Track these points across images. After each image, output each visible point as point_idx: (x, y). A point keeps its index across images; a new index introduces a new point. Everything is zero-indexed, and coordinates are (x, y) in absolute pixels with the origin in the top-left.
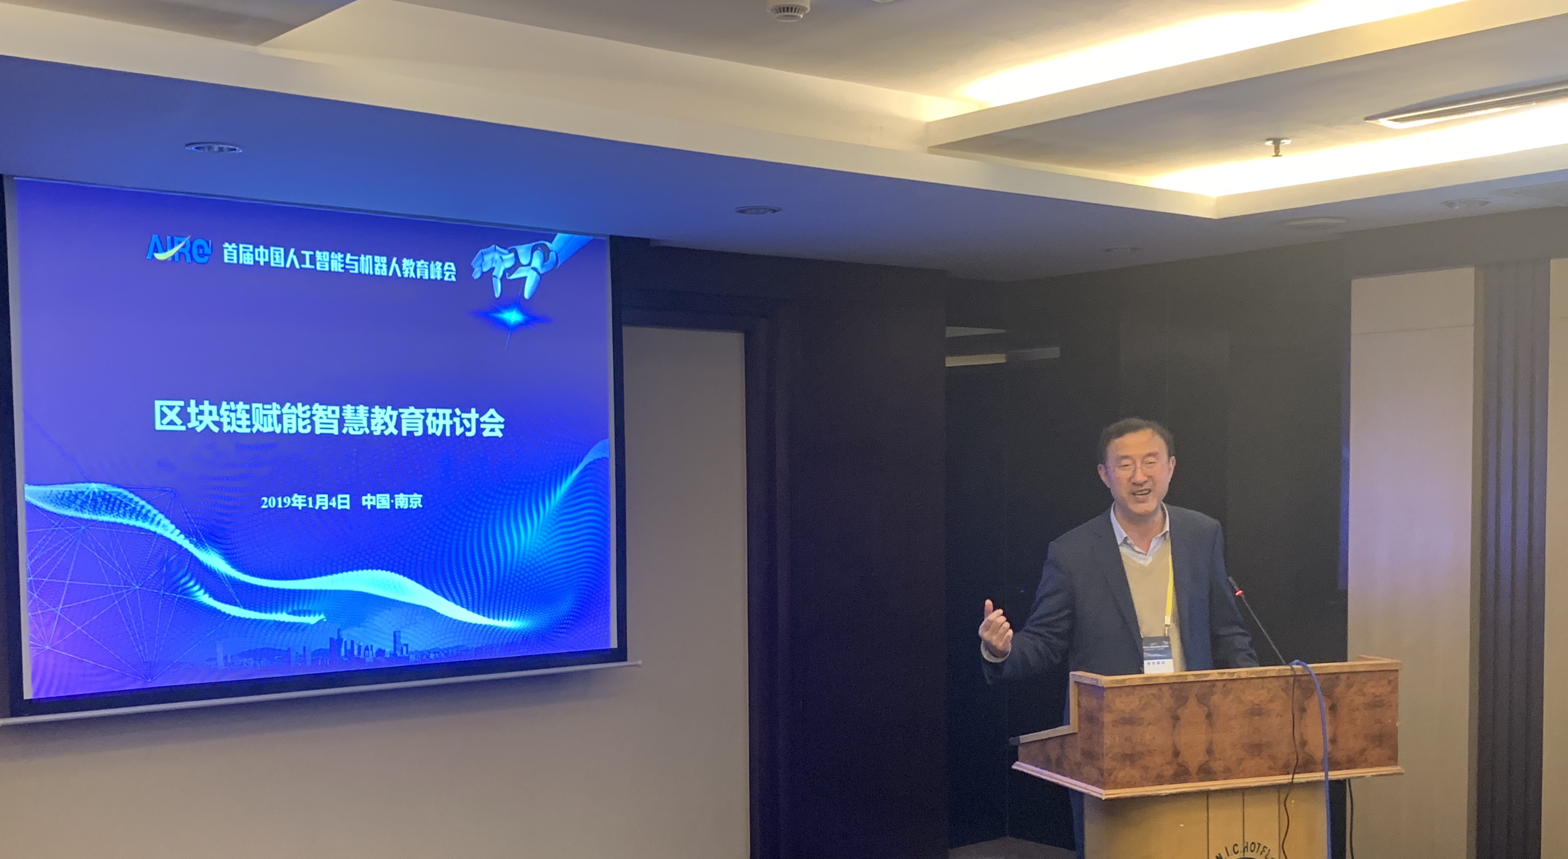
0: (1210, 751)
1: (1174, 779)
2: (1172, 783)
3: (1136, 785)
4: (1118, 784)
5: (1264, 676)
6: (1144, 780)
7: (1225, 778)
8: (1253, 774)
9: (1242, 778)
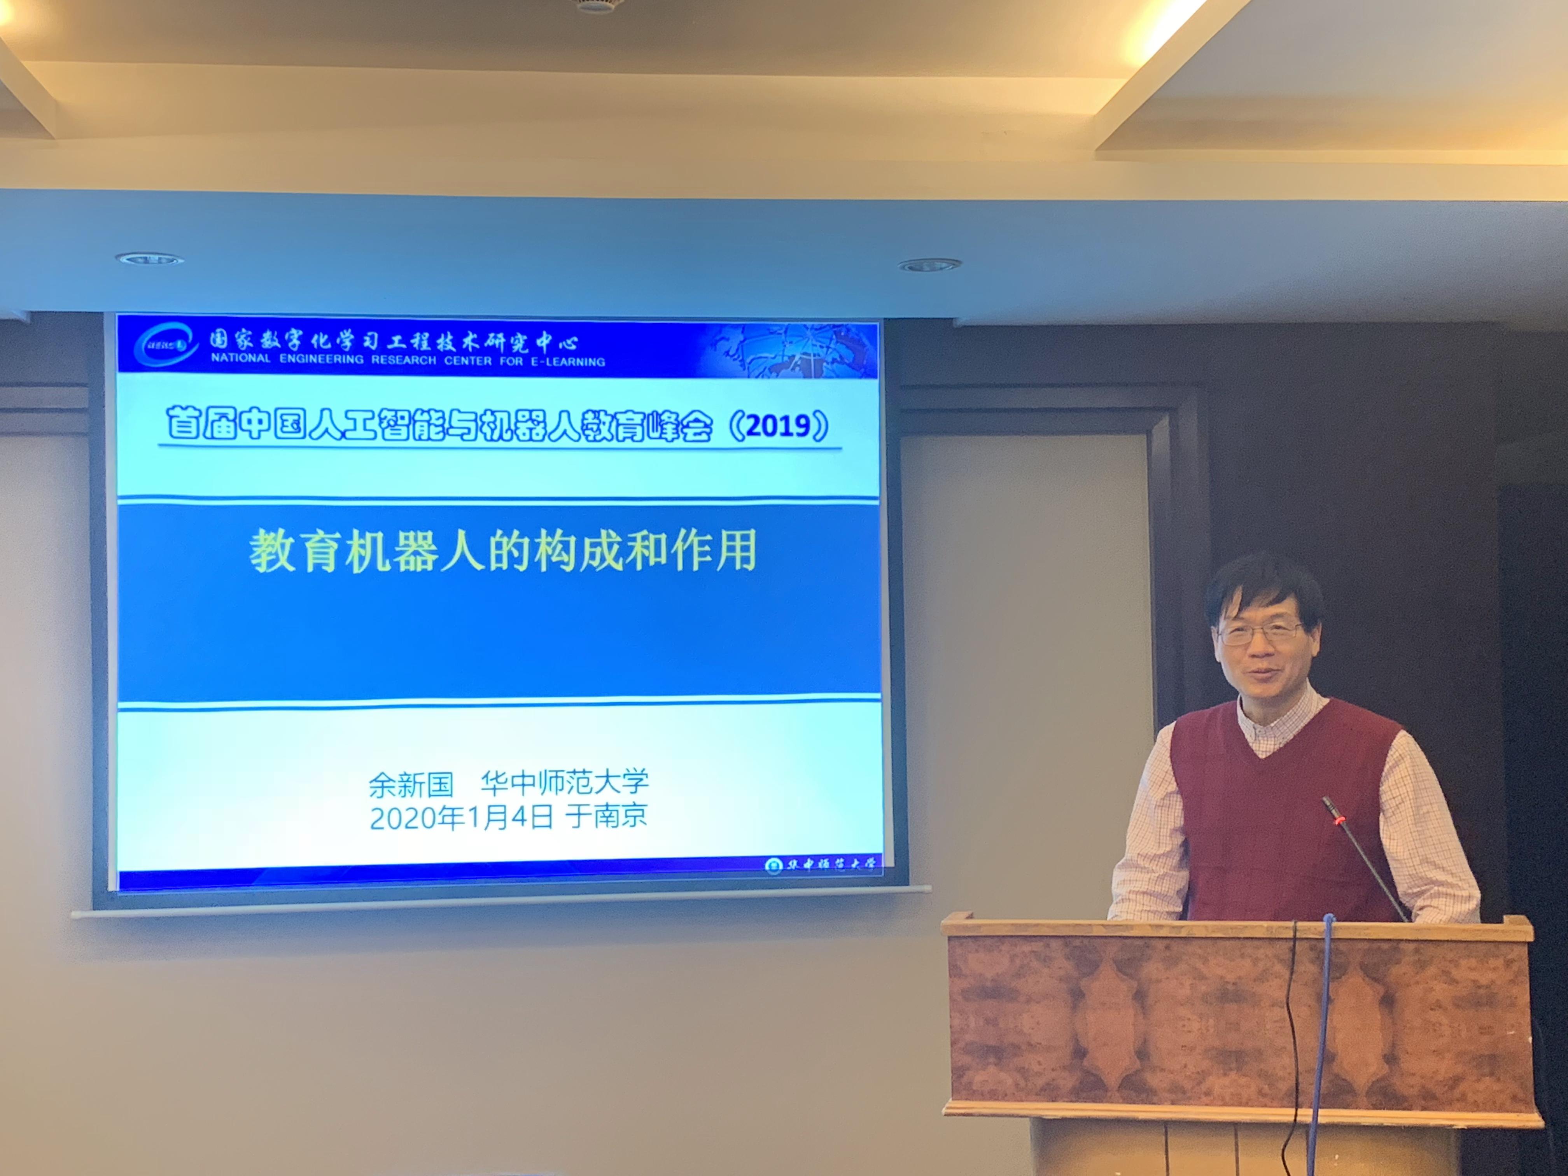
0: (1142, 1054)
1: (1077, 1095)
2: (1072, 1101)
3: (1006, 1098)
4: (974, 1092)
5: (1241, 935)
6: (1021, 1090)
7: (1174, 1103)
8: (1227, 1100)
9: (1207, 1105)
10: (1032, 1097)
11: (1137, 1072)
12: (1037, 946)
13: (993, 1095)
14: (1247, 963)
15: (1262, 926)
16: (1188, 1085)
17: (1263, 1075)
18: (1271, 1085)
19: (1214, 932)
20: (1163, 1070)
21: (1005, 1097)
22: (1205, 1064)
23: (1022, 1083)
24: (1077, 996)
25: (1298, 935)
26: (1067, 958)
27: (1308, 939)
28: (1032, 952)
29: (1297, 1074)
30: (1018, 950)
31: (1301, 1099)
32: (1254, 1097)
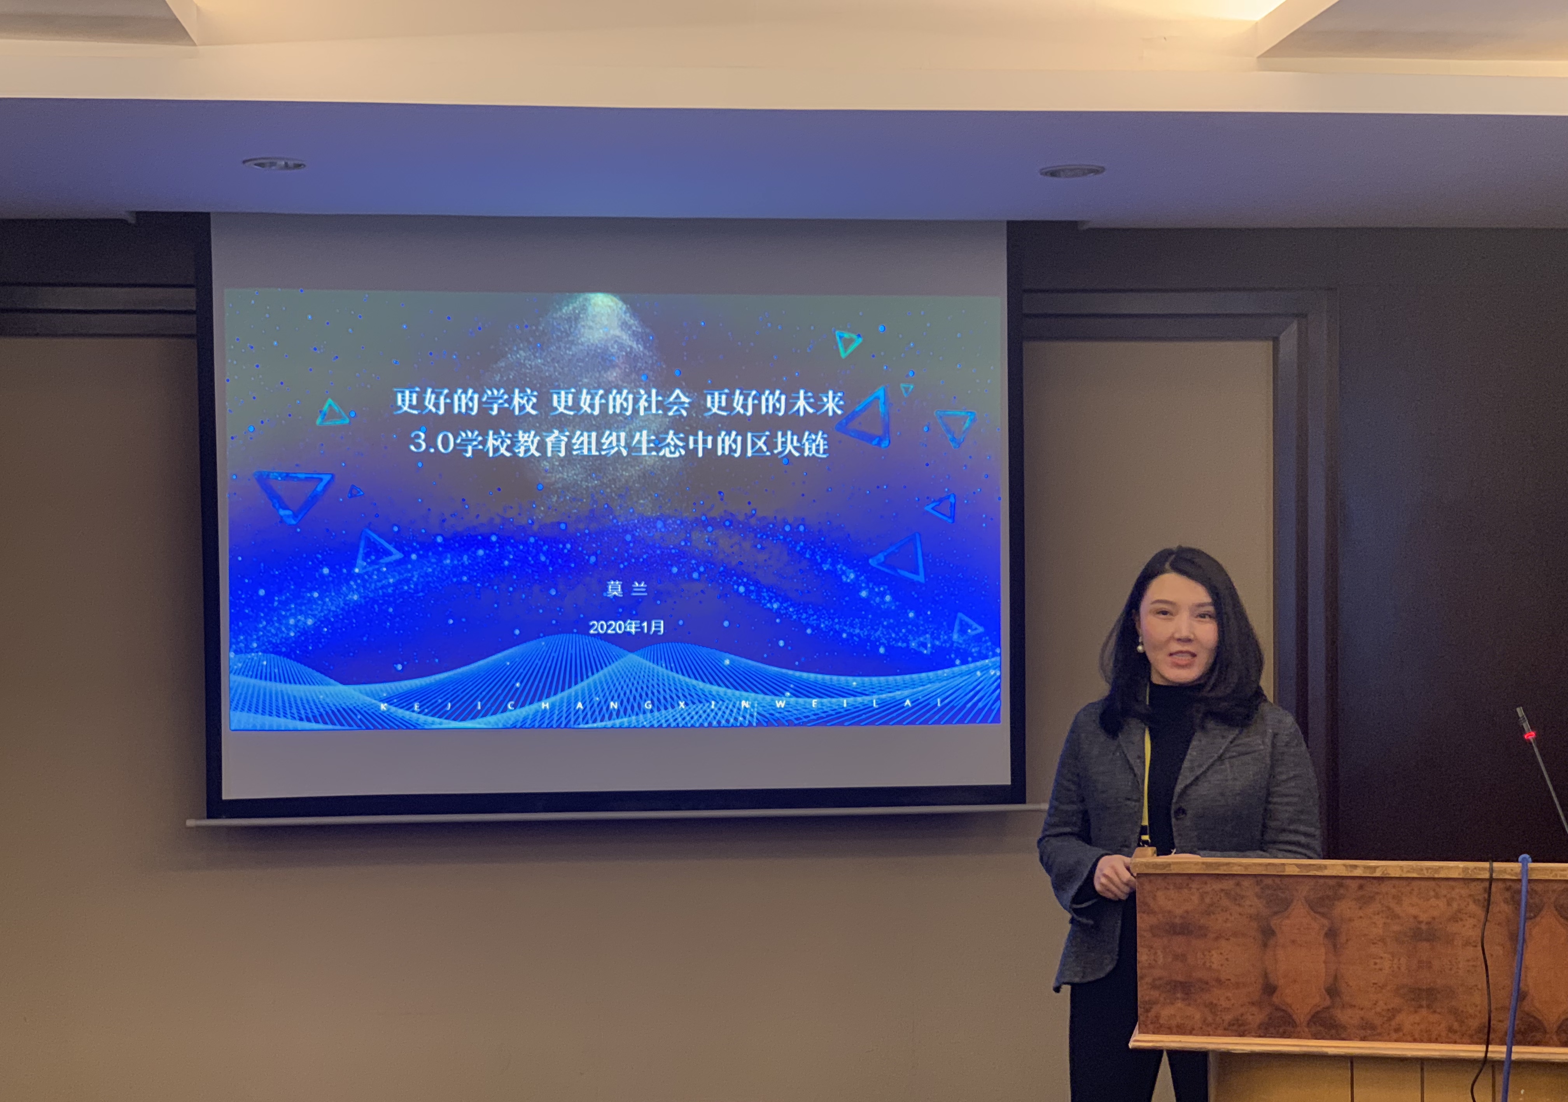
0: (1333, 991)
1: (1265, 1031)
2: (1260, 1036)
3: (1194, 1032)
4: (1161, 1026)
5: (1436, 876)
6: (1209, 1025)
7: (1364, 1039)
8: (1417, 1036)
9: (1396, 1041)
10: (1220, 1032)
11: (1328, 1008)
12: (1229, 884)
13: (1181, 1030)
14: (1442, 904)
15: (1457, 867)
16: (1378, 1021)
17: (1454, 1012)
18: (1462, 1023)
19: (1408, 872)
20: (1353, 1006)
21: (1191, 1032)
22: (1397, 1002)
23: (1210, 1019)
24: (1268, 933)
25: (1494, 876)
26: (1259, 897)
27: (1504, 880)
28: (1222, 890)
29: (1490, 1012)
30: (1208, 888)
31: (1492, 1036)
32: (1444, 1034)
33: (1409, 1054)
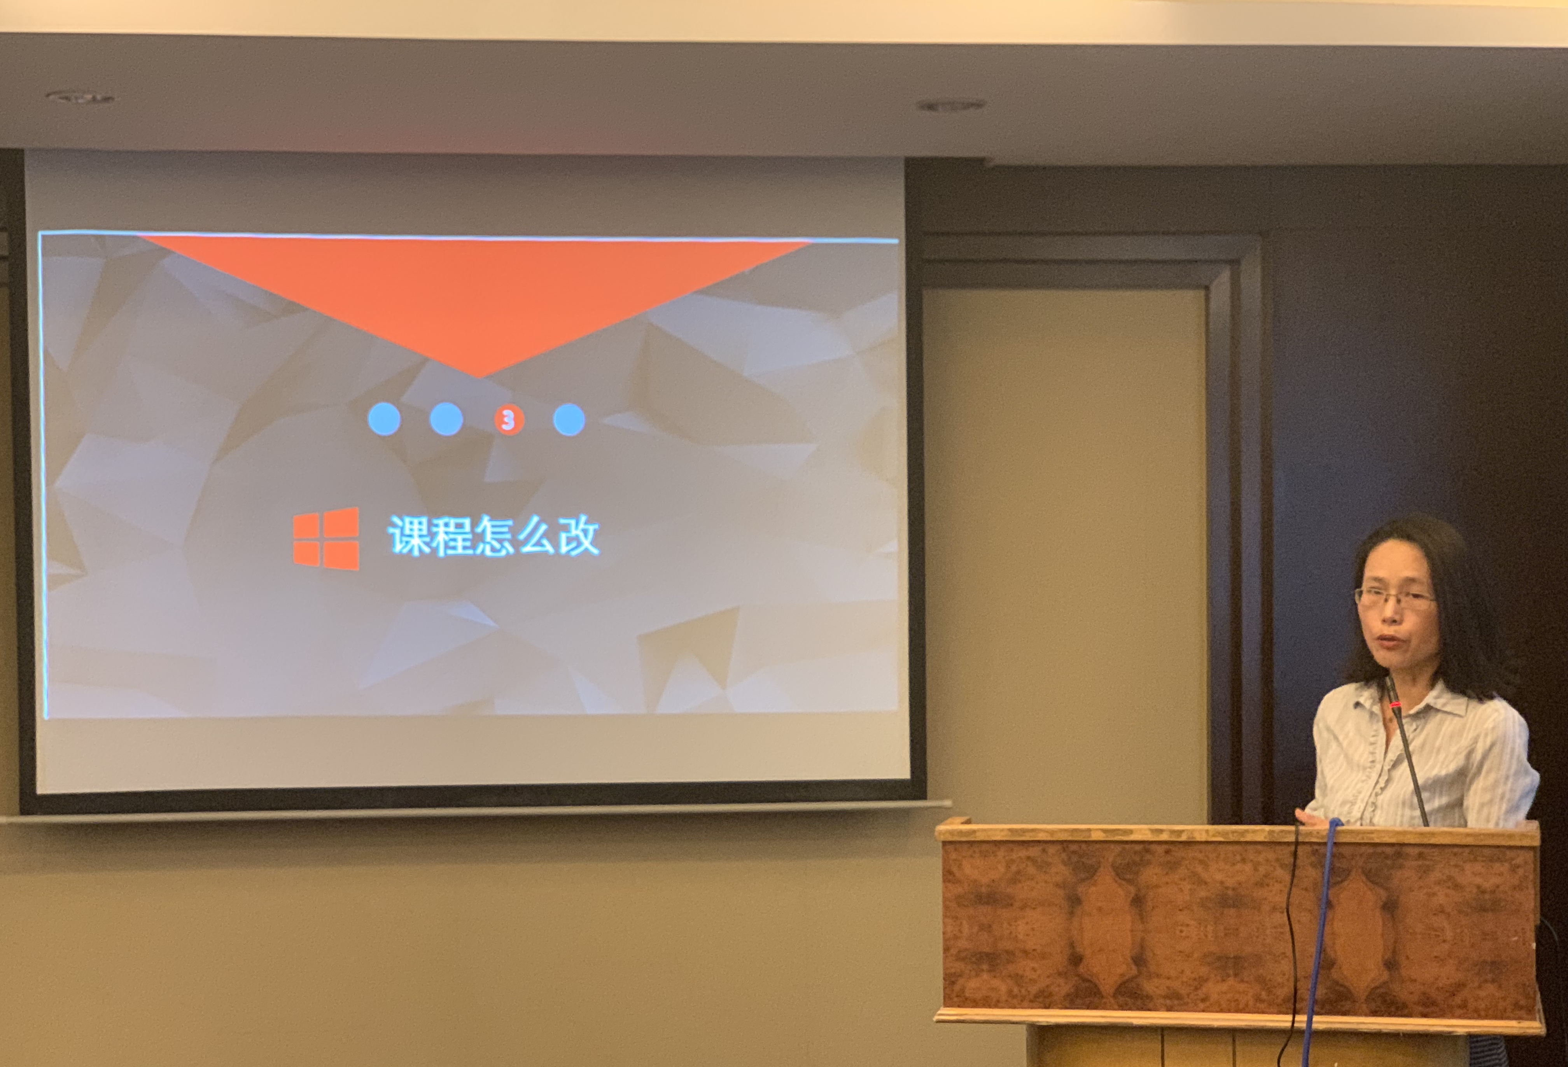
0: (1139, 960)
1: (1071, 1002)
2: (1066, 1008)
3: (1000, 1005)
4: (966, 999)
5: (1242, 839)
6: (1015, 997)
7: (1170, 1009)
8: (1224, 1006)
9: (1203, 1011)
10: (1025, 1003)
11: (1134, 977)
12: (1034, 852)
13: (986, 1003)
14: (1248, 867)
15: (1263, 831)
16: (1183, 991)
17: (1261, 980)
18: (1269, 992)
19: (1214, 836)
20: (1158, 976)
21: (997, 1005)
22: (1204, 970)
23: (1016, 990)
24: (1074, 901)
25: (1301, 839)
26: (1065, 864)
27: (1311, 844)
28: (1028, 858)
29: (1296, 981)
30: (1014, 856)
31: (1298, 1006)
32: (1251, 1003)
33: (1216, 1024)
